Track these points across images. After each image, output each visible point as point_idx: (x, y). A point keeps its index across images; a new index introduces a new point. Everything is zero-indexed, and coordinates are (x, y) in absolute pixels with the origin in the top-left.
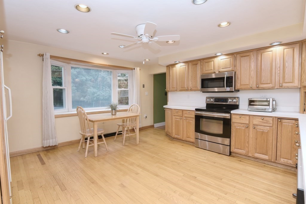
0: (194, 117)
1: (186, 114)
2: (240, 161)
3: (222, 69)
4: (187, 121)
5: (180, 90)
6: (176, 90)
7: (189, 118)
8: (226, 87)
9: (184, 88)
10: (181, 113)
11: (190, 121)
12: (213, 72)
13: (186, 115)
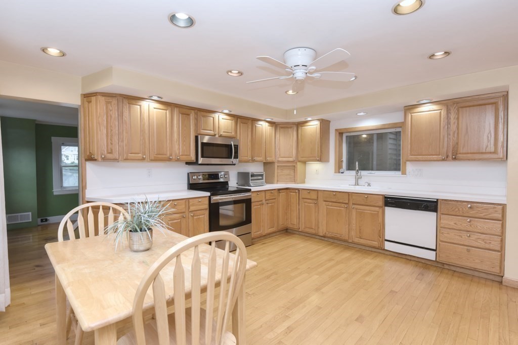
0: (207, 206)
1: (193, 205)
2: (264, 243)
3: (224, 132)
4: (195, 217)
5: (153, 158)
6: (143, 159)
7: (199, 212)
8: (234, 158)
9: (163, 155)
10: (184, 206)
11: (201, 216)
12: (213, 134)
13: (192, 208)
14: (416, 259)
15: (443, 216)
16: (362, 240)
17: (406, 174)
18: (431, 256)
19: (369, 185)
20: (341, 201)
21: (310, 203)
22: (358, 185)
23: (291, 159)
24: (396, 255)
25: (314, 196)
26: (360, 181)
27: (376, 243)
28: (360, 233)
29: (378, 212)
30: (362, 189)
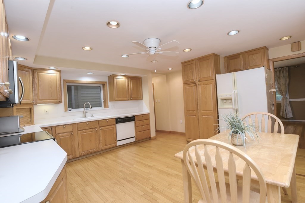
14: (128, 144)
15: (136, 122)
16: (106, 146)
17: (108, 108)
18: (133, 140)
19: (92, 116)
20: (92, 127)
21: (66, 136)
22: (86, 117)
23: (29, 102)
24: (121, 146)
25: (70, 129)
26: (87, 115)
27: (114, 144)
28: (105, 142)
29: (113, 127)
30: (89, 119)
